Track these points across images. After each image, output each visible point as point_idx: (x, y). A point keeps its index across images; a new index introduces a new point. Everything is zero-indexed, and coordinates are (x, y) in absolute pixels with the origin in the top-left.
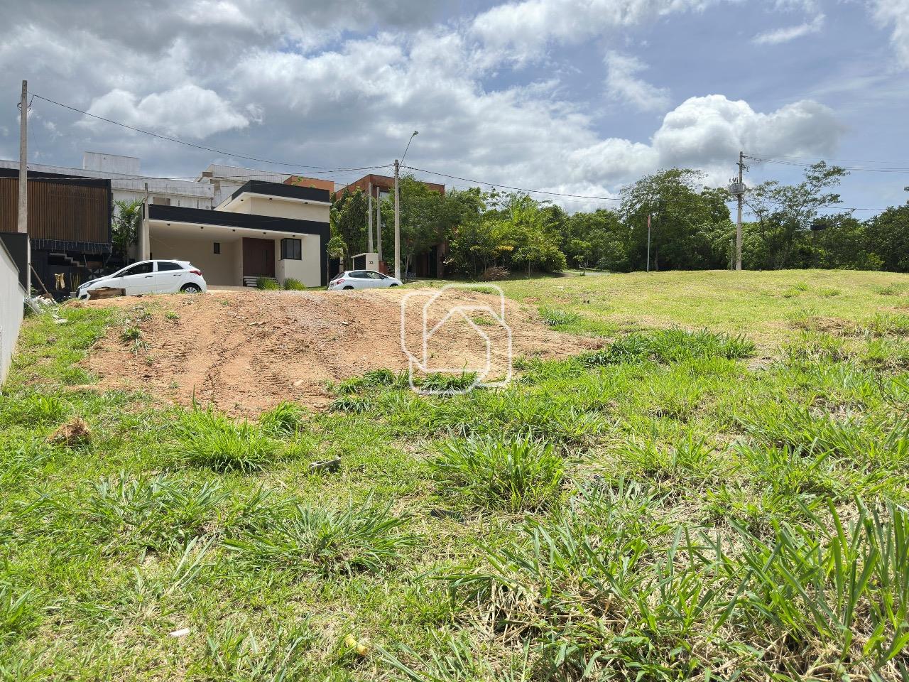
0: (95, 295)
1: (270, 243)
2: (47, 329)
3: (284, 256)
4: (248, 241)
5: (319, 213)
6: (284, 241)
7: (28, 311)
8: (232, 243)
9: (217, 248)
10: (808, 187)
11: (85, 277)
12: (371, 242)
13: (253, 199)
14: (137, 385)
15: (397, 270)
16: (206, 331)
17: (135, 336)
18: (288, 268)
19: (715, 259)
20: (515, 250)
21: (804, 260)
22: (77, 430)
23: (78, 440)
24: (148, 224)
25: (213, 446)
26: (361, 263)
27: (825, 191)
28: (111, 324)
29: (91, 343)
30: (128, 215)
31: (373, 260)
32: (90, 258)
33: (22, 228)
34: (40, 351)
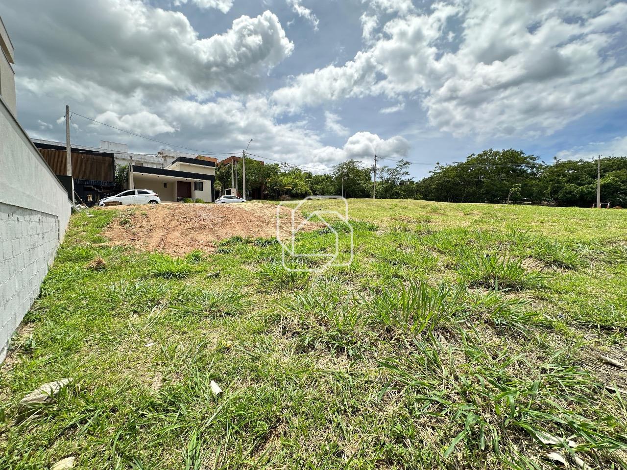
0: (107, 204)
1: (189, 184)
2: (84, 219)
3: (196, 189)
4: (179, 183)
5: (211, 171)
6: (195, 183)
7: (73, 211)
8: (172, 183)
9: (165, 185)
10: (398, 169)
11: (103, 196)
12: (233, 184)
13: (181, 164)
14: (128, 243)
15: (244, 196)
16: (160, 220)
17: (127, 222)
18: (197, 194)
19: (366, 195)
20: (293, 189)
21: (397, 196)
22: (99, 263)
23: (100, 267)
24: (132, 174)
25: (164, 268)
26: (229, 192)
27: (403, 170)
28: (115, 217)
29: (106, 225)
30: (123, 170)
31: (234, 191)
32: (104, 188)
33: (69, 173)
34: (80, 229)
